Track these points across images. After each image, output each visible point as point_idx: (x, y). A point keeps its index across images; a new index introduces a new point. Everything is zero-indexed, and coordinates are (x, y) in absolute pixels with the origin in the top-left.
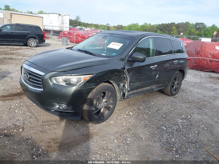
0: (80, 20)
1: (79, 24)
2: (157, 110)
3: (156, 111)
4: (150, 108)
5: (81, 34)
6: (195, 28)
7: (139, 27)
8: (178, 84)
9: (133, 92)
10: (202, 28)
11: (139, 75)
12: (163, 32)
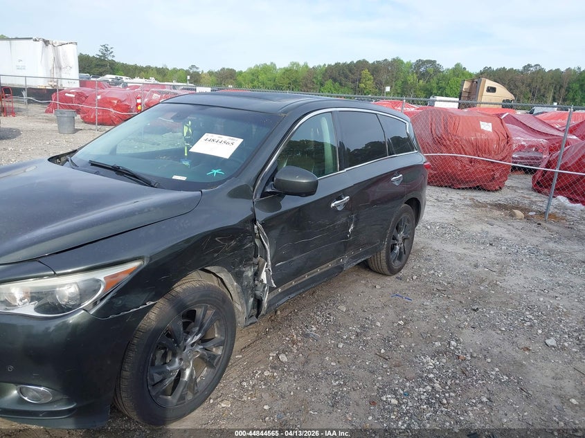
0: (113, 56)
1: (111, 68)
2: (359, 331)
3: (357, 336)
4: (338, 326)
5: (115, 99)
6: (417, 73)
7: (277, 72)
8: (404, 239)
9: (286, 288)
10: (432, 73)
11: (299, 234)
12: (341, 84)
